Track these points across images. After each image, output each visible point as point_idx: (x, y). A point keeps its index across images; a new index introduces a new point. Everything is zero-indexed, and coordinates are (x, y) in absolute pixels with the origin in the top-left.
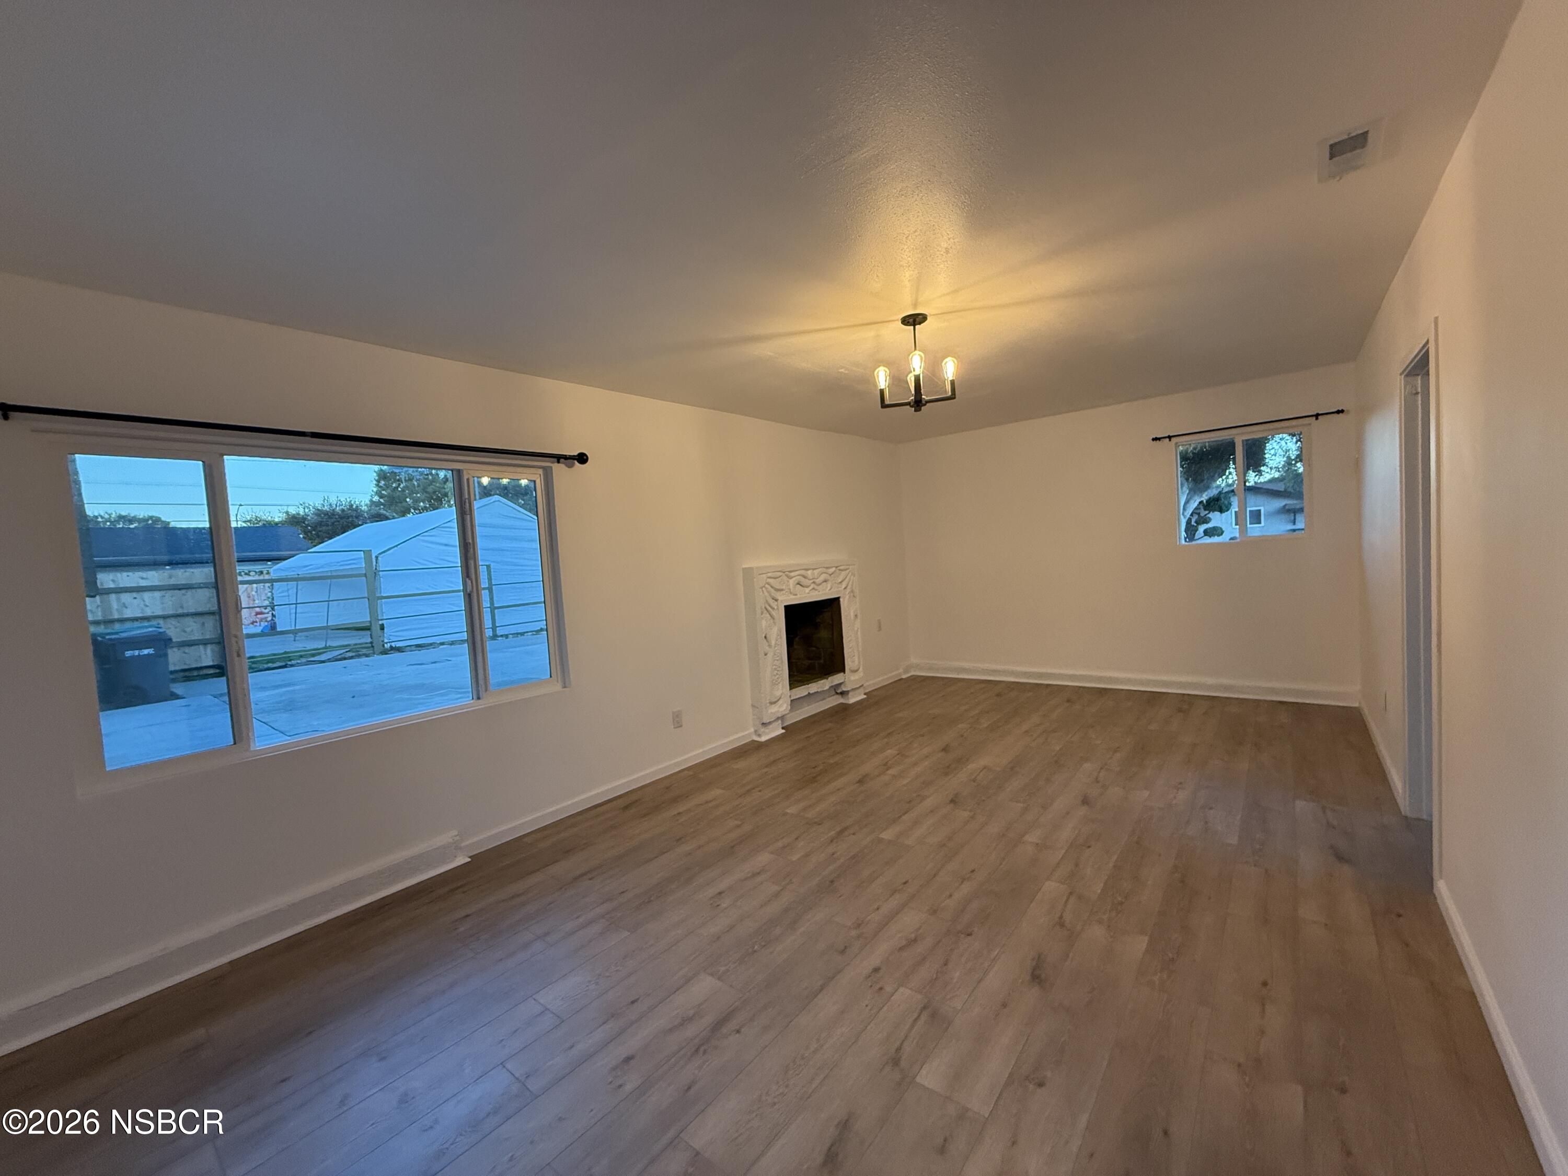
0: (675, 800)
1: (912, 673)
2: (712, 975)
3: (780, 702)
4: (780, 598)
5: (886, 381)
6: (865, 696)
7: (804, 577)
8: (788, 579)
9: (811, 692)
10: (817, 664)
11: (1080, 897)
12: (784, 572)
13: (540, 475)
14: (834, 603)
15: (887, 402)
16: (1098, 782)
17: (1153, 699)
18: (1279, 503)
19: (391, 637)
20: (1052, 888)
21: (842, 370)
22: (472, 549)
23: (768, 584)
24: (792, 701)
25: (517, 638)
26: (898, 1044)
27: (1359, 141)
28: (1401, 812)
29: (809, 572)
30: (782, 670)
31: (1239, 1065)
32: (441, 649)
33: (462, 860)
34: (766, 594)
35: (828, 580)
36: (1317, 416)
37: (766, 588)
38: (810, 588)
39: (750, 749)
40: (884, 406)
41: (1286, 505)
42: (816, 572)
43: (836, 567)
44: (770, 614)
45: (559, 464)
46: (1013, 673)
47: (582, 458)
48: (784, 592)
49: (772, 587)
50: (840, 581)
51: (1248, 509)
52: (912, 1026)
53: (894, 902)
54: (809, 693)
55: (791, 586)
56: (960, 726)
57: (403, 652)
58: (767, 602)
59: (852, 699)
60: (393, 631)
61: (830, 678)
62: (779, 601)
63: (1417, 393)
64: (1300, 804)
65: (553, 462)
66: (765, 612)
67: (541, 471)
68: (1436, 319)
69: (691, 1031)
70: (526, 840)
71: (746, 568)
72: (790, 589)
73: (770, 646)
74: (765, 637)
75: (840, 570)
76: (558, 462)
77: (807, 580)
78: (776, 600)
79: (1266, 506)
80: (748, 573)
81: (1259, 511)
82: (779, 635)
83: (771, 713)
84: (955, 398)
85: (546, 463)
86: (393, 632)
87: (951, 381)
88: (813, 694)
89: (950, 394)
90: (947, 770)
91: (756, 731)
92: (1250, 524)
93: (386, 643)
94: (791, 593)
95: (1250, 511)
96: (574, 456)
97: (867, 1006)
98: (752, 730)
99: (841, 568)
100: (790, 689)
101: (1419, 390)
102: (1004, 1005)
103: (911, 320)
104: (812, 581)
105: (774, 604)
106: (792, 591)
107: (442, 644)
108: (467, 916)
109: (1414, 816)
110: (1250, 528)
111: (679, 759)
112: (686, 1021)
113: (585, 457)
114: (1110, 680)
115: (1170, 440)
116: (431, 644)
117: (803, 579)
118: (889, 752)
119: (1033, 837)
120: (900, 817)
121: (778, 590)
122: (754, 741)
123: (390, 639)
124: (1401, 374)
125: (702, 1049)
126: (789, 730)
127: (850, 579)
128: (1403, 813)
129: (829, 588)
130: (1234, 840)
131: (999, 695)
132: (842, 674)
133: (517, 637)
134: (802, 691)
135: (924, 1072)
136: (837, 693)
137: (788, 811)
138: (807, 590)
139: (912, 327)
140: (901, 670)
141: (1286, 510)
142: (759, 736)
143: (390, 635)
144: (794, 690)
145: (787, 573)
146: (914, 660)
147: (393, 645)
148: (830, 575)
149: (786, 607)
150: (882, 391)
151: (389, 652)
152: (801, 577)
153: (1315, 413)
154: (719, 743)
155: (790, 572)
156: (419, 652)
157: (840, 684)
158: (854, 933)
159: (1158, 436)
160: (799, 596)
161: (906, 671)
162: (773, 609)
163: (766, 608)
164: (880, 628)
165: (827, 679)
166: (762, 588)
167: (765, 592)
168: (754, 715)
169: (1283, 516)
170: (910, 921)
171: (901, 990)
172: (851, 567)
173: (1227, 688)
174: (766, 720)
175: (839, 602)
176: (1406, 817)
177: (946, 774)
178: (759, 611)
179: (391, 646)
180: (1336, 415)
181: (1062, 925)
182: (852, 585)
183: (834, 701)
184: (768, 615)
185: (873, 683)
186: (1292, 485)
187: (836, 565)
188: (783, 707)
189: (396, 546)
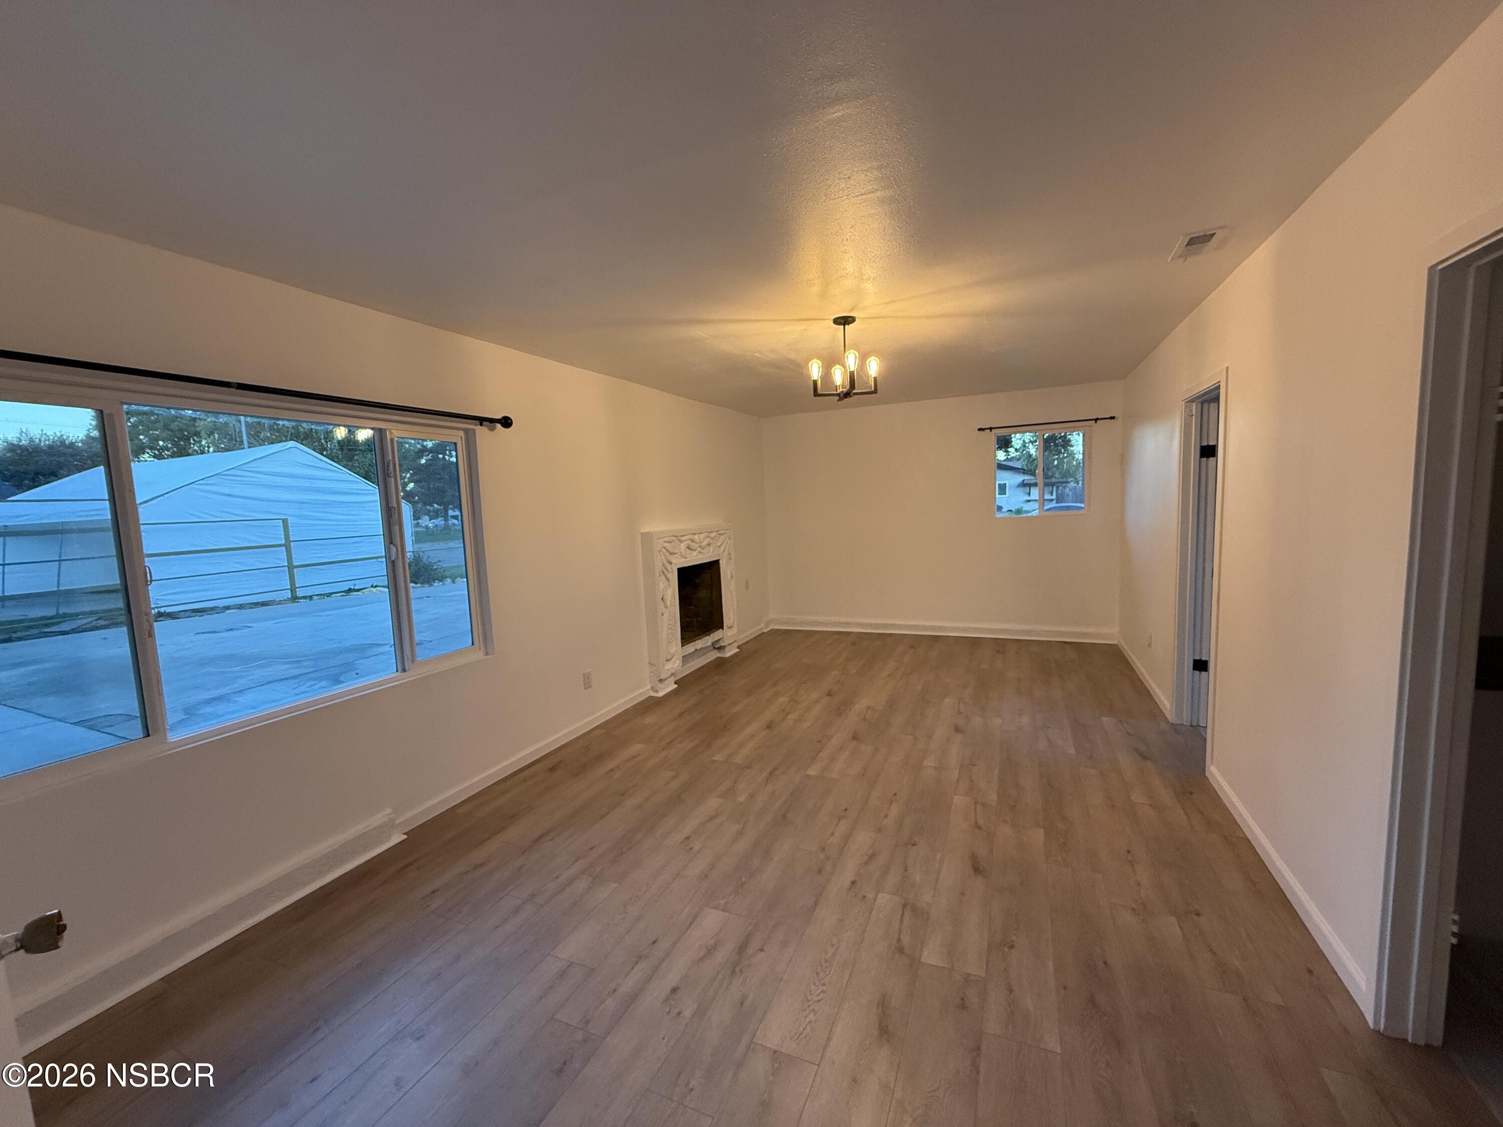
0: (599, 758)
1: (772, 627)
2: (716, 908)
3: (674, 659)
4: (673, 561)
5: (819, 372)
6: (738, 650)
7: (692, 541)
8: (679, 543)
9: (698, 648)
10: (695, 622)
11: (983, 805)
12: (677, 537)
13: (461, 437)
14: (713, 566)
15: (819, 392)
16: (961, 713)
17: (975, 643)
18: (1020, 478)
19: (158, 602)
20: (959, 800)
21: (757, 354)
22: (396, 515)
23: (664, 548)
24: (683, 657)
25: (323, 600)
26: (896, 936)
27: (1206, 238)
28: (1168, 720)
29: (696, 537)
30: (676, 630)
31: (1133, 910)
32: (227, 614)
33: (397, 838)
34: (663, 557)
35: (711, 544)
36: (1096, 420)
37: (663, 552)
38: (697, 551)
39: (649, 705)
40: (816, 394)
41: (1024, 481)
42: (702, 536)
43: (717, 532)
44: (666, 577)
45: (483, 427)
46: (860, 625)
47: (506, 422)
48: (676, 555)
49: (667, 551)
50: (719, 544)
51: (997, 483)
52: (902, 921)
53: (843, 827)
54: (696, 649)
55: (683, 551)
56: (833, 673)
57: (178, 618)
58: (664, 565)
59: (729, 653)
60: (160, 594)
61: (712, 635)
62: (673, 564)
63: (1193, 415)
64: (1104, 719)
65: (476, 425)
66: (662, 574)
67: (462, 433)
68: (1227, 368)
69: (720, 956)
70: (461, 810)
71: (646, 533)
72: (681, 553)
73: (666, 607)
74: (662, 599)
75: (720, 534)
76: (481, 425)
77: (694, 544)
78: (671, 563)
79: (1011, 479)
80: (647, 538)
81: (1005, 484)
82: (673, 596)
83: (668, 669)
84: (876, 393)
85: (469, 425)
86: (159, 596)
87: (874, 378)
88: (699, 649)
89: (873, 389)
90: (840, 711)
91: (652, 688)
92: (999, 494)
93: (154, 609)
94: (682, 556)
95: (999, 484)
96: (499, 419)
97: (859, 912)
98: (649, 687)
99: (720, 532)
100: (682, 646)
101: (1194, 413)
102: (963, 894)
103: (842, 321)
104: (699, 545)
105: (669, 567)
106: (683, 553)
107: (228, 608)
108: (434, 892)
109: (1179, 722)
110: (998, 498)
111: (590, 719)
112: (710, 951)
113: (510, 421)
114: (940, 628)
115: (991, 431)
116: (213, 609)
117: (691, 543)
118: (782, 699)
119: (930, 762)
120: (817, 755)
121: (671, 554)
122: (651, 697)
123: (158, 604)
124: (1183, 401)
125: (737, 969)
126: (683, 684)
127: (727, 543)
128: (1170, 721)
129: (711, 551)
130: (1072, 751)
131: (854, 644)
132: (721, 630)
133: (324, 598)
134: (691, 648)
135: (925, 953)
136: (715, 648)
137: (716, 758)
138: (695, 554)
139: (843, 326)
140: (762, 625)
141: (1023, 485)
142: (657, 691)
143: (158, 599)
144: (684, 647)
145: (679, 537)
146: (772, 615)
147: (162, 610)
148: (712, 539)
149: (679, 569)
150: (815, 382)
151: (158, 619)
152: (690, 541)
153: (1095, 418)
154: (623, 701)
155: (681, 536)
156: (201, 618)
157: (718, 640)
158: (822, 856)
159: (983, 427)
160: (688, 559)
161: (767, 626)
162: (668, 571)
163: (663, 572)
164: (747, 586)
165: (710, 635)
166: (659, 551)
167: (662, 555)
168: (650, 673)
169: (1021, 489)
170: (863, 839)
171: (880, 895)
172: (728, 531)
173: (1027, 632)
174: (663, 677)
175: (719, 563)
176: (1173, 724)
177: (840, 714)
178: (657, 574)
179: (159, 612)
180: (1109, 420)
181: (980, 828)
182: (729, 549)
183: (714, 655)
184: (664, 577)
185: (744, 637)
186: (1026, 463)
187: (717, 530)
188: (675, 664)
189: (163, 495)
